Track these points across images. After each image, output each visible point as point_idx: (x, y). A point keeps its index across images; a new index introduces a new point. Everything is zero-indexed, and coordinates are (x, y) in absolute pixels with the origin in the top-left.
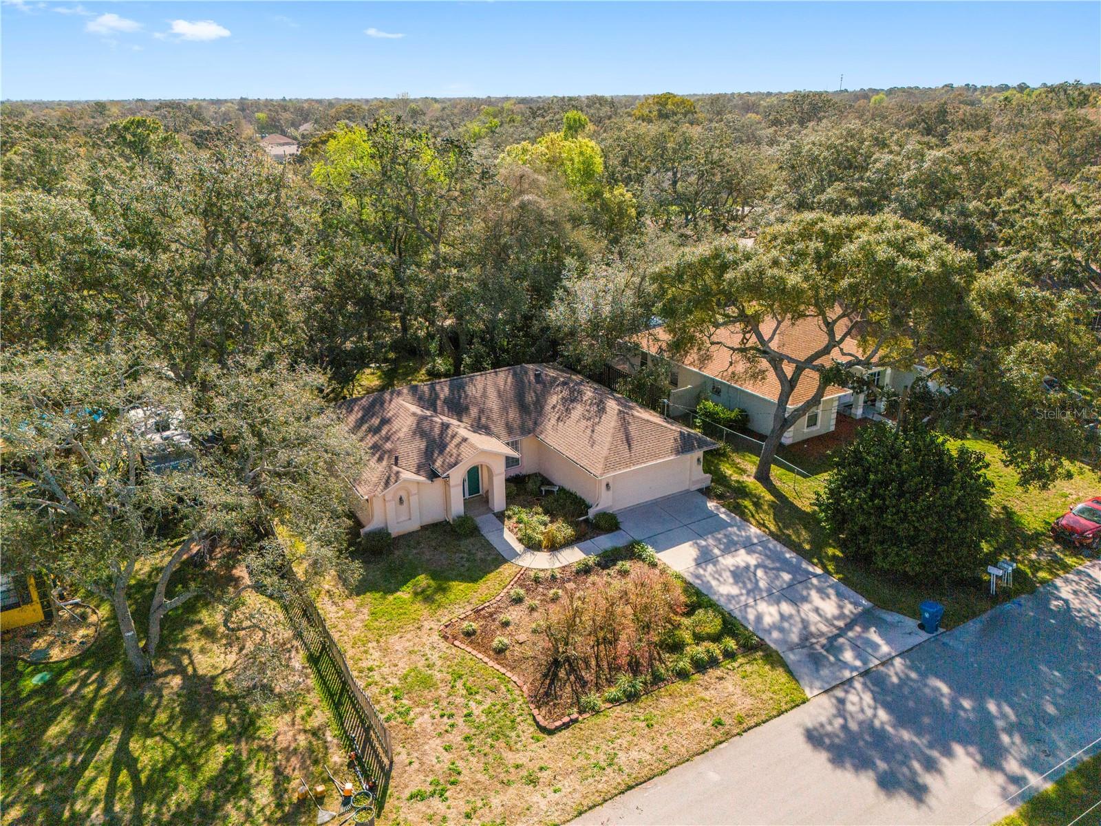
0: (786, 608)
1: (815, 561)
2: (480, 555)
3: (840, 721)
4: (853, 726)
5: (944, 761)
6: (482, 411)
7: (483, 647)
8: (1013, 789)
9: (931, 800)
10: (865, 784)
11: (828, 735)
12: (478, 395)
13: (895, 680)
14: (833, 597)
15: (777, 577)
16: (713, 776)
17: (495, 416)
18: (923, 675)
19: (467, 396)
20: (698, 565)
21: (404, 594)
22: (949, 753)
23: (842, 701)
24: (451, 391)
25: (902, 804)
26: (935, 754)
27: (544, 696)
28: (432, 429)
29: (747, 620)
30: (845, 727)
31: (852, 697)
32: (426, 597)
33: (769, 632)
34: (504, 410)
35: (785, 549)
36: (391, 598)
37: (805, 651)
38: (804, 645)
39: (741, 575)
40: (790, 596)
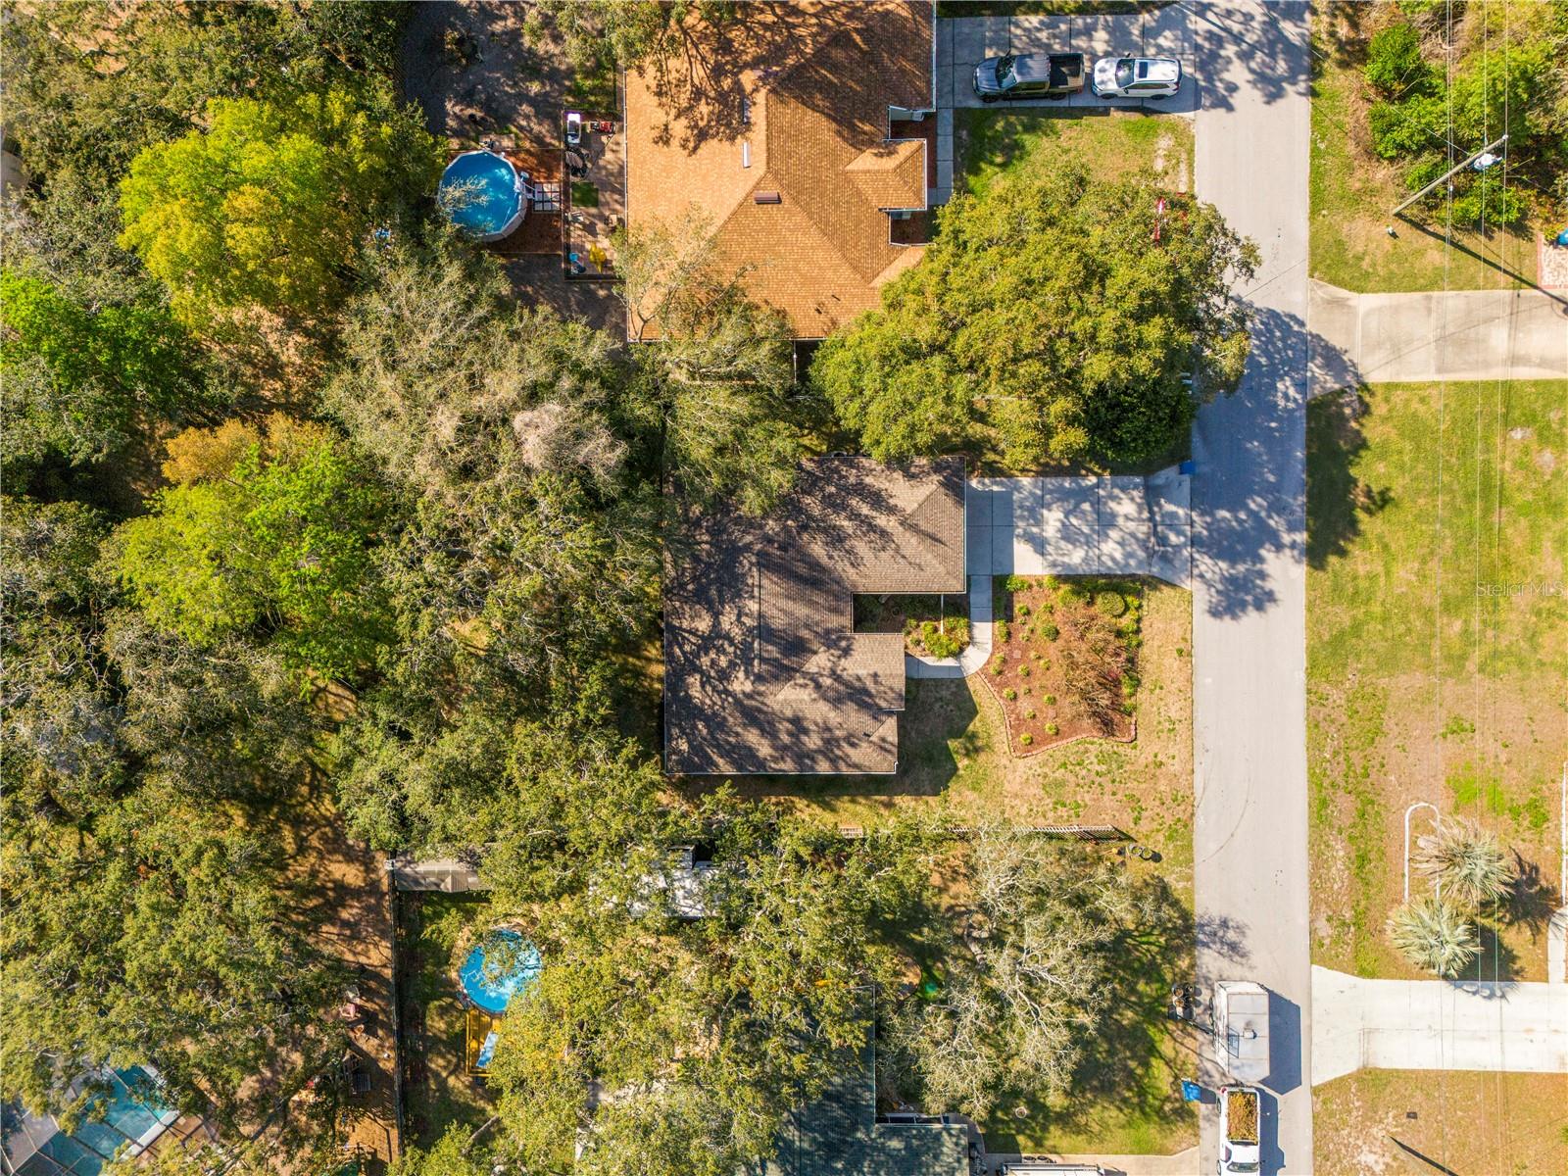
0: (1114, 534)
1: (1083, 472)
2: (944, 693)
3: (1213, 590)
4: (1220, 587)
5: (1265, 566)
6: (807, 626)
7: (1046, 740)
8: (1296, 553)
9: (1278, 596)
10: (1252, 616)
11: (1218, 604)
12: (787, 620)
13: (1205, 533)
14: (1122, 495)
15: (1083, 512)
16: (1209, 681)
17: (817, 617)
18: (1212, 515)
19: (784, 631)
20: (1043, 554)
21: (962, 763)
22: (1262, 560)
23: (1201, 576)
24: (773, 644)
25: (1270, 608)
26: (1258, 566)
27: (1108, 727)
28: (837, 691)
29: (1109, 568)
30: (1218, 592)
31: (1203, 568)
32: (973, 751)
33: (1127, 565)
34: (811, 603)
35: (1059, 480)
36: (961, 772)
37: (1155, 558)
38: (1151, 554)
39: (1068, 534)
40: (1105, 522)
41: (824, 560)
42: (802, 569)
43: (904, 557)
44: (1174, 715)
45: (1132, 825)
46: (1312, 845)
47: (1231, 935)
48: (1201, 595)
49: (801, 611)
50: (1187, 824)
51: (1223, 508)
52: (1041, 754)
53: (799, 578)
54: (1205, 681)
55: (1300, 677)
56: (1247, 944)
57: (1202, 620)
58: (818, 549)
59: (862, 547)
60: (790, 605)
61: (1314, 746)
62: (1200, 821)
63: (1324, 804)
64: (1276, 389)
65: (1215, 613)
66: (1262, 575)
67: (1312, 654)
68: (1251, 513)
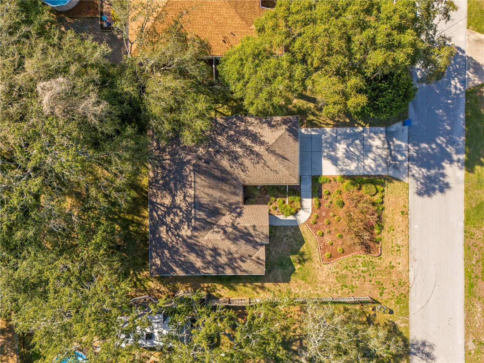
0: (371, 155)
1: (356, 125)
2: (289, 233)
3: (419, 182)
4: (422, 181)
5: (444, 171)
6: (220, 202)
7: (338, 255)
8: (460, 164)
9: (451, 185)
10: (438, 195)
11: (421, 190)
12: (209, 199)
13: (415, 155)
14: (375, 136)
15: (356, 145)
16: (416, 226)
17: (225, 197)
18: (418, 146)
19: (208, 204)
20: (336, 165)
21: (297, 267)
22: (443, 168)
23: (413, 176)
24: (202, 211)
25: (447, 191)
26: (441, 171)
27: (368, 249)
28: (235, 235)
29: (368, 172)
30: (421, 183)
31: (414, 172)
32: (302, 261)
33: (377, 170)
34: (222, 190)
35: (345, 129)
36: (297, 271)
37: (391, 167)
38: (389, 165)
39: (349, 156)
40: (367, 149)
41: (229, 169)
42: (217, 173)
43: (268, 167)
44: (399, 243)
45: (379, 296)
46: (466, 305)
47: (427, 349)
48: (413, 185)
49: (217, 194)
50: (406, 296)
51: (424, 143)
52: (335, 263)
53: (215, 177)
54: (415, 227)
55: (461, 224)
56: (435, 353)
57: (413, 197)
58: (225, 163)
59: (247, 162)
60: (211, 191)
61: (467, 258)
62: (412, 294)
63: (472, 286)
64: (451, 84)
65: (420, 194)
66: (443, 175)
67: (467, 214)
68: (438, 145)
